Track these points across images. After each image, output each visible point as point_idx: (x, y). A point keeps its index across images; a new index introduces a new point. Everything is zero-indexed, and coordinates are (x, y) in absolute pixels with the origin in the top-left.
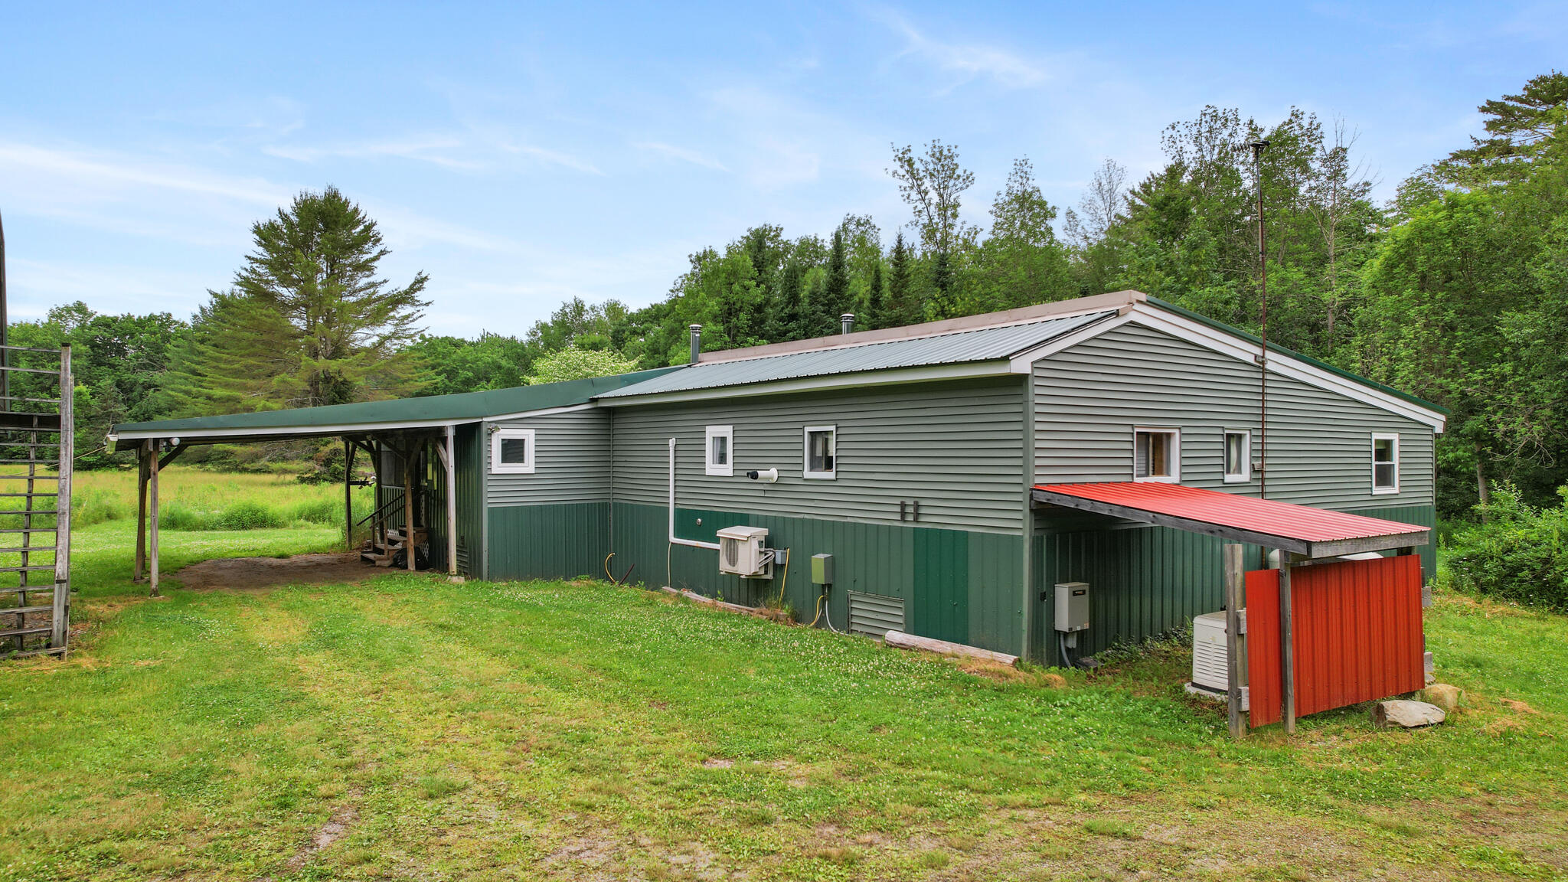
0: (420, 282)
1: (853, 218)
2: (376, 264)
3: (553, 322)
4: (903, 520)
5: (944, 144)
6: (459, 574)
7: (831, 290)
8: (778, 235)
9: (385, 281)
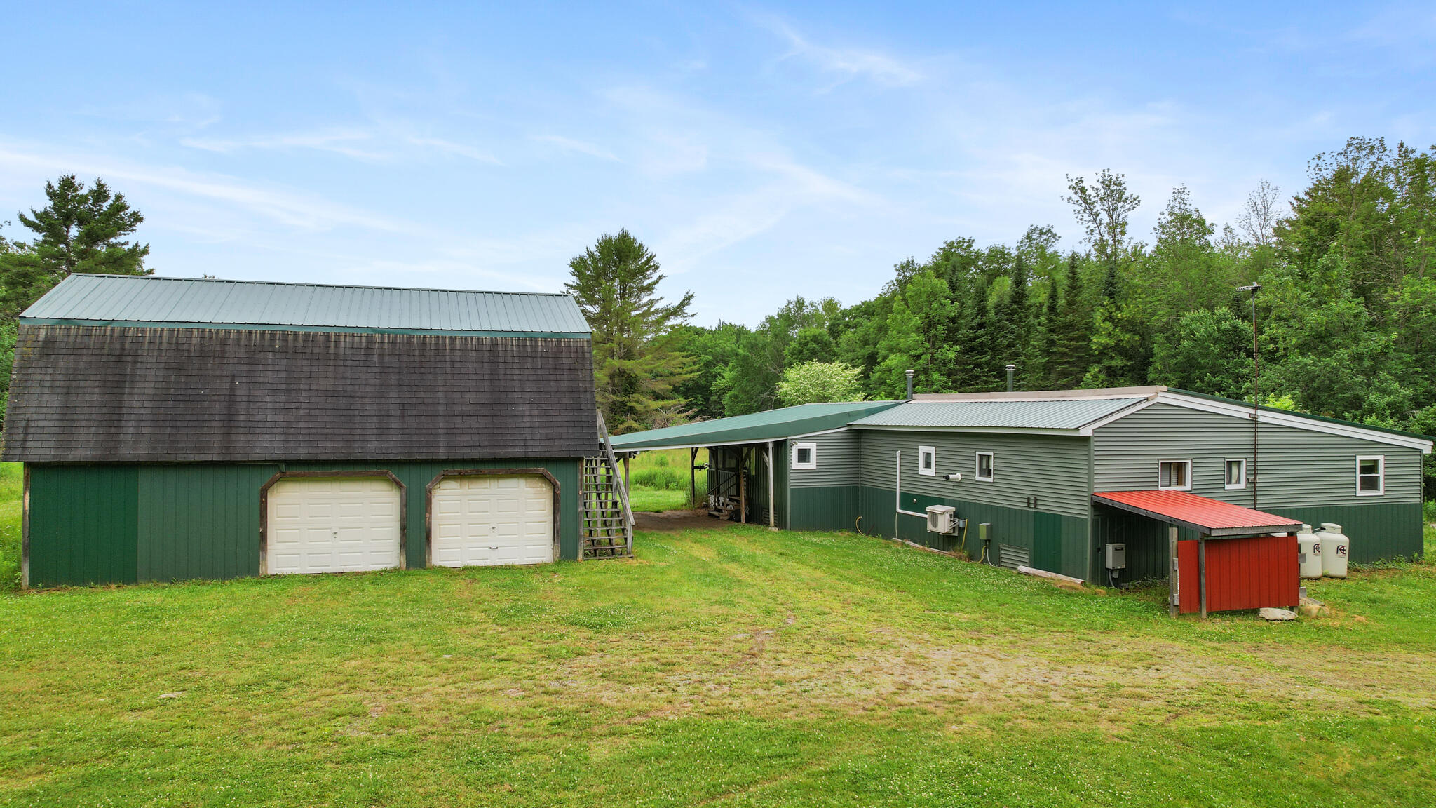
0: (687, 299)
1: (1036, 228)
2: (656, 286)
3: (778, 314)
4: (1029, 507)
5: (1113, 172)
6: (776, 526)
7: (1014, 301)
8: (969, 246)
9: (661, 298)
